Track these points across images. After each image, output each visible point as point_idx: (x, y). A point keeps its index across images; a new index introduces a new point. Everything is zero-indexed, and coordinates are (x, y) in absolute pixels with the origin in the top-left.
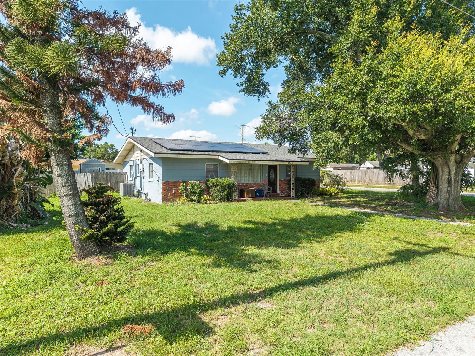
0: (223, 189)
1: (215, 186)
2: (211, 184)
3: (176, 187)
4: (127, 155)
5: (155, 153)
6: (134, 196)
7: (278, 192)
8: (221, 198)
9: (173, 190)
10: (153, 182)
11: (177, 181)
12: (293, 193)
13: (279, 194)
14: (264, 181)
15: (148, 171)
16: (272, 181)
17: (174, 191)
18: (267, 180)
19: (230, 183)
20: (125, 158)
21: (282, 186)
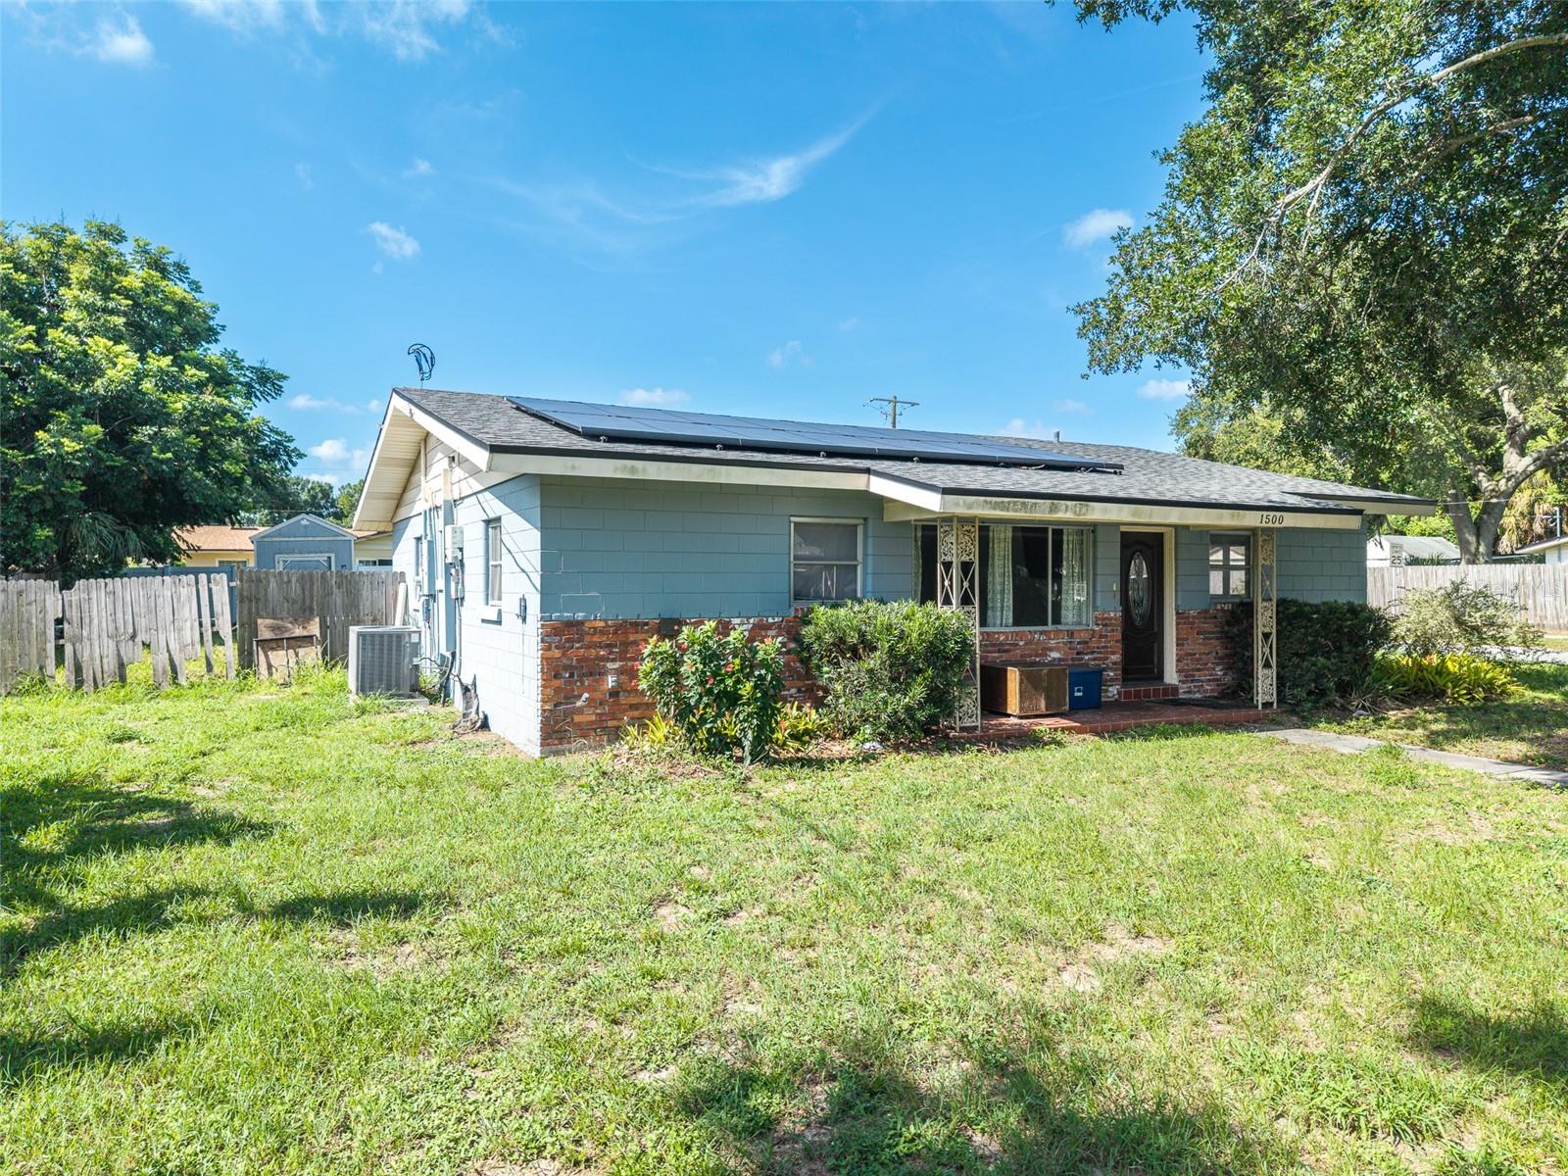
0: (902, 669)
1: (854, 650)
2: (828, 637)
3: (622, 657)
4: (405, 489)
5: (494, 449)
6: (416, 690)
7: (1171, 676)
8: (891, 727)
9: (603, 673)
10: (499, 622)
11: (632, 617)
12: (1265, 684)
13: (1175, 689)
14: (1105, 622)
15: (481, 561)
16: (1138, 622)
17: (611, 681)
18: (1115, 613)
19: (942, 635)
20: (398, 506)
21: (1188, 648)
